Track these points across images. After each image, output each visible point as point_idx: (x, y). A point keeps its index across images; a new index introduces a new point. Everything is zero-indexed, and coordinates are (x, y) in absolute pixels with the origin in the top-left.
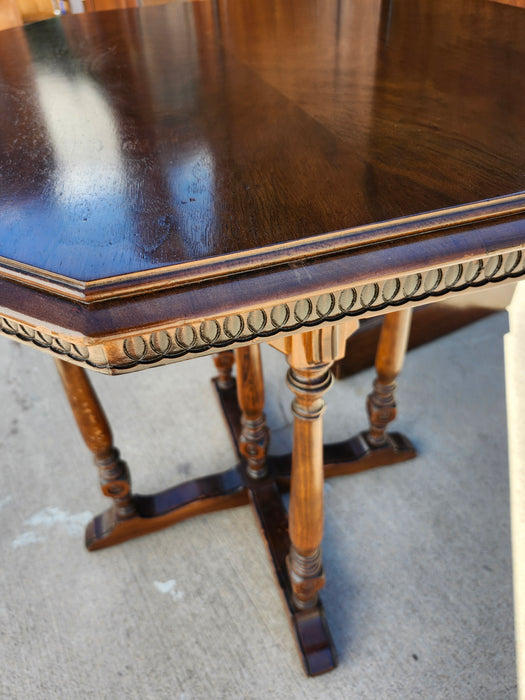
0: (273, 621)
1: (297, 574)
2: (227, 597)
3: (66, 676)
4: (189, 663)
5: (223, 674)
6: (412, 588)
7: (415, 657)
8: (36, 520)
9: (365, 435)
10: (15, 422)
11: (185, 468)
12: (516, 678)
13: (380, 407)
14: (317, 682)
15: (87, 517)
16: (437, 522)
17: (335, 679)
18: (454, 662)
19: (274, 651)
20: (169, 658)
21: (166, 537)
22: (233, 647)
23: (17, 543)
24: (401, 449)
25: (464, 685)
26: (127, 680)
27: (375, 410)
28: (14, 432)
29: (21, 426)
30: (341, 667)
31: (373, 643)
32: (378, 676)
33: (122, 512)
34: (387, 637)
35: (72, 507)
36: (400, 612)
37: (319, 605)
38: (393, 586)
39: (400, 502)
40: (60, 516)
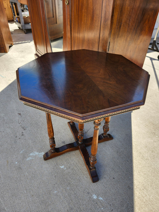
0: (85, 173)
1: (92, 160)
2: (75, 168)
3: (43, 186)
4: (69, 182)
5: (76, 183)
6: (113, 165)
7: (114, 178)
8: (31, 154)
9: (102, 134)
10: (23, 133)
11: (64, 142)
12: (133, 181)
13: (106, 128)
14: (95, 184)
15: (43, 153)
16: (117, 152)
17: (98, 183)
18: (121, 179)
19: (86, 178)
20: (64, 181)
21: (61, 157)
22: (77, 178)
23: (27, 159)
24: (110, 137)
25: (123, 183)
26: (56, 186)
27: (105, 129)
28: (23, 135)
29: (24, 134)
30: (99, 181)
31: (105, 176)
32: (107, 182)
33: (52, 151)
34: (108, 175)
35: (39, 151)
36: (111, 170)
37: (95, 168)
38: (109, 165)
39: (110, 148)
40: (37, 153)
